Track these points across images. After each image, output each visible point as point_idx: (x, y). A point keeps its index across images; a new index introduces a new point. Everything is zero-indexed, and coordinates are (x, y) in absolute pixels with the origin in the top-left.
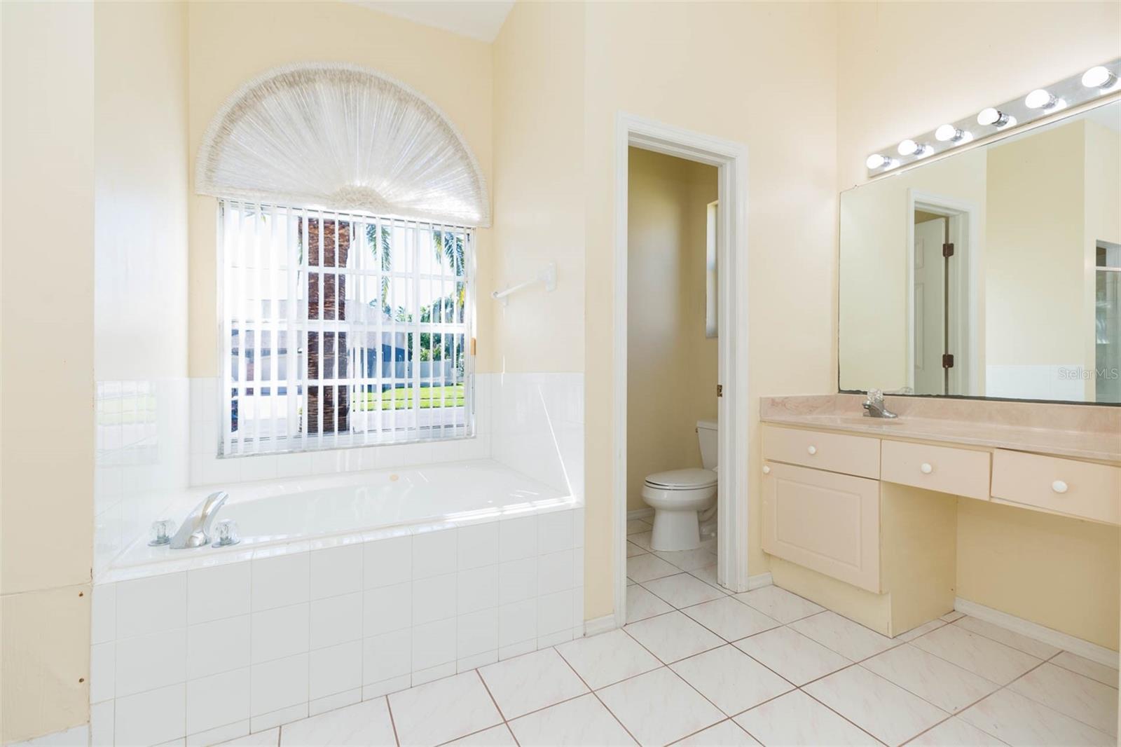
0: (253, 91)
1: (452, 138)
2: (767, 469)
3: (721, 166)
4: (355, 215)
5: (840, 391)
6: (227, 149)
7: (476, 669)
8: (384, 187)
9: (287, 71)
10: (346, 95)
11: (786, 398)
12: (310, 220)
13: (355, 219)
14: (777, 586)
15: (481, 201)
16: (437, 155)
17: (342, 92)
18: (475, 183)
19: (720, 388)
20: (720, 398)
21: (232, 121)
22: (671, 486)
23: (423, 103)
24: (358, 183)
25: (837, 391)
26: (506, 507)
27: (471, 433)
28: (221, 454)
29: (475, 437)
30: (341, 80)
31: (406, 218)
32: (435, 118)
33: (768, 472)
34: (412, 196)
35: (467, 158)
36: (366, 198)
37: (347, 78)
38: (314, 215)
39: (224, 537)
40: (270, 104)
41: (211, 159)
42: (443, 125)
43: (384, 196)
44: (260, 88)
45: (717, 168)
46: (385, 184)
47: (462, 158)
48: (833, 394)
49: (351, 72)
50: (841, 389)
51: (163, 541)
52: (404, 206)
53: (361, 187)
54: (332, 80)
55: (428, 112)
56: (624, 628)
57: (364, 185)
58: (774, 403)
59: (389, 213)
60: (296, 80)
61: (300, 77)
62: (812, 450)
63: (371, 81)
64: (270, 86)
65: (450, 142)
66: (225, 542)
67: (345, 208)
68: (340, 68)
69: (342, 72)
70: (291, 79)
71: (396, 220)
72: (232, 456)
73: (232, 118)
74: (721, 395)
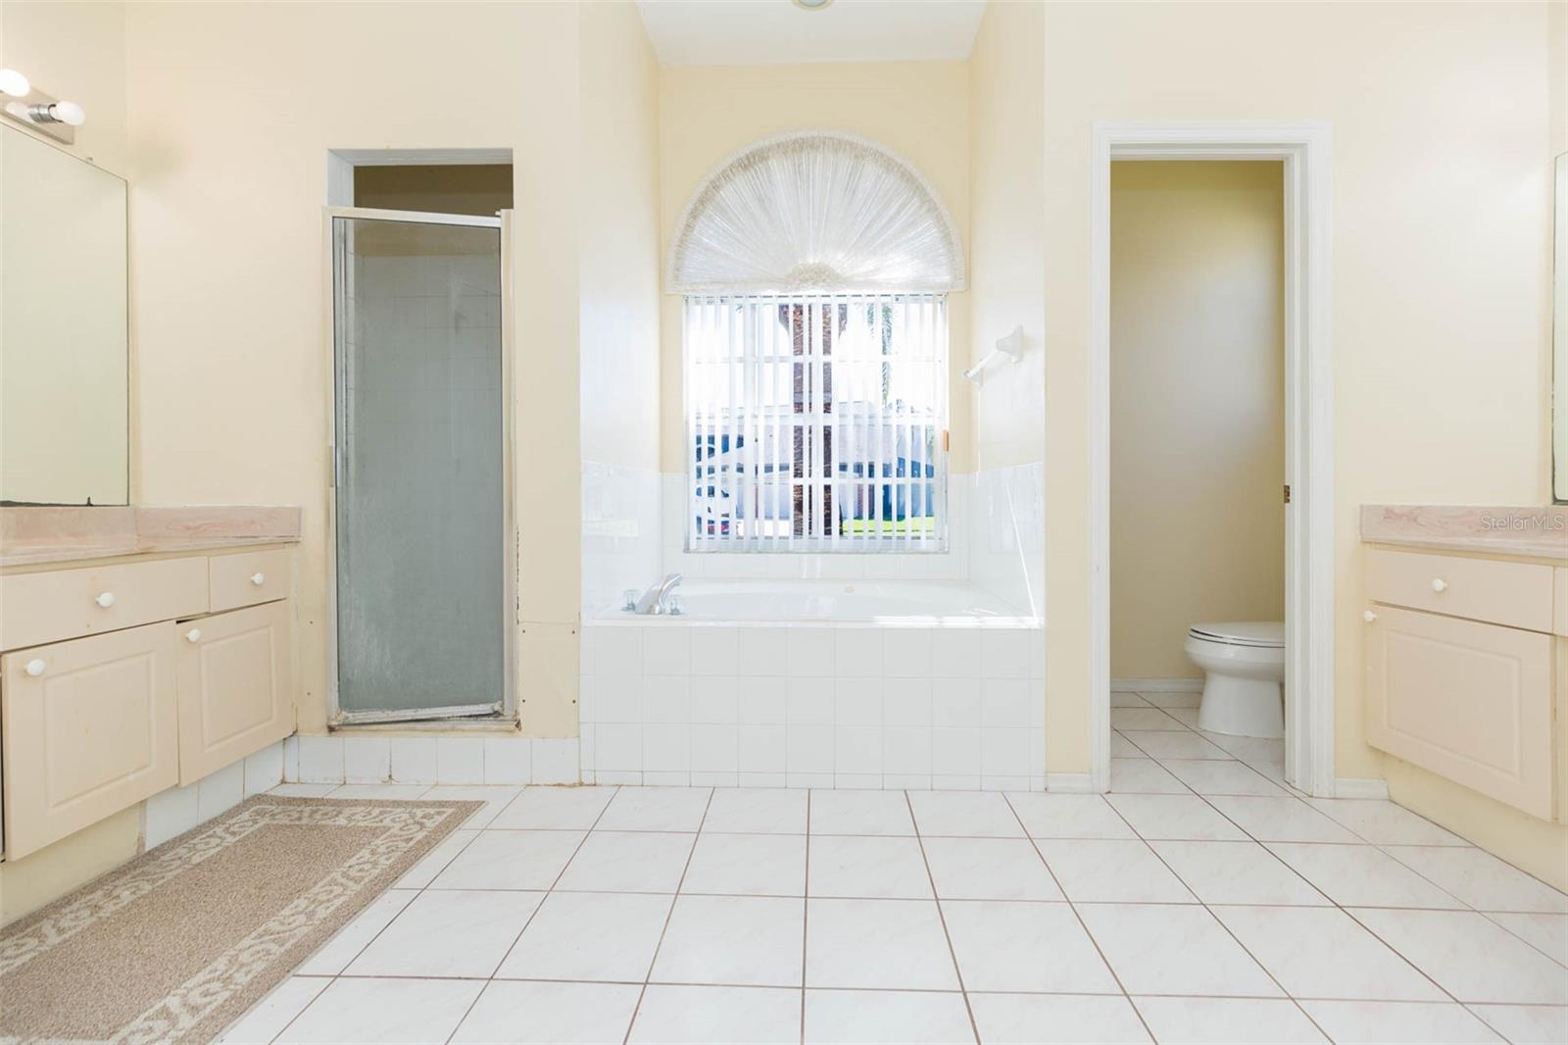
0: (712, 182)
1: (919, 190)
2: (1369, 616)
3: (1287, 159)
4: (809, 296)
5: (1556, 501)
6: (690, 245)
7: (905, 791)
8: (838, 261)
9: (742, 155)
10: (799, 166)
11: (1419, 508)
12: (796, 306)
13: (810, 300)
14: (1395, 802)
15: (954, 260)
16: (898, 212)
17: (794, 164)
18: (946, 237)
19: (1287, 491)
20: (1287, 504)
21: (695, 217)
22: (1229, 638)
23: (882, 155)
24: (812, 260)
25: (1550, 500)
26: (946, 618)
27: (944, 548)
28: (687, 550)
29: (947, 553)
30: (793, 150)
31: (864, 292)
32: (896, 169)
33: (1371, 620)
34: (869, 265)
35: (936, 209)
36: (820, 275)
37: (800, 146)
38: (798, 301)
39: (673, 607)
40: (726, 193)
41: (678, 259)
42: (907, 177)
43: (839, 271)
44: (719, 179)
45: (1282, 162)
46: (840, 256)
47: (929, 210)
48: (1541, 505)
49: (803, 139)
50: (1558, 498)
51: (631, 607)
52: (861, 279)
53: (814, 264)
54: (785, 153)
55: (889, 164)
56: (1105, 796)
57: (817, 261)
58: (1390, 514)
59: (844, 289)
60: (750, 162)
61: (754, 158)
62: (1439, 584)
63: (824, 143)
64: (726, 175)
65: (915, 193)
66: (675, 612)
67: (798, 289)
68: (793, 137)
69: (795, 142)
70: (746, 162)
71: (854, 296)
72: (697, 552)
73: (694, 215)
74: (1289, 501)
